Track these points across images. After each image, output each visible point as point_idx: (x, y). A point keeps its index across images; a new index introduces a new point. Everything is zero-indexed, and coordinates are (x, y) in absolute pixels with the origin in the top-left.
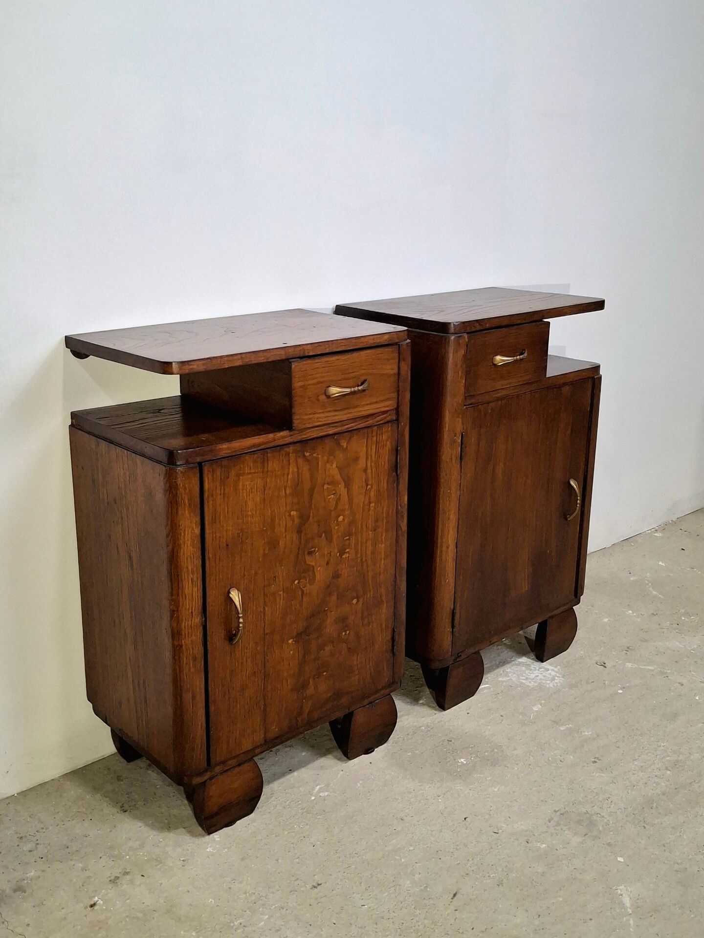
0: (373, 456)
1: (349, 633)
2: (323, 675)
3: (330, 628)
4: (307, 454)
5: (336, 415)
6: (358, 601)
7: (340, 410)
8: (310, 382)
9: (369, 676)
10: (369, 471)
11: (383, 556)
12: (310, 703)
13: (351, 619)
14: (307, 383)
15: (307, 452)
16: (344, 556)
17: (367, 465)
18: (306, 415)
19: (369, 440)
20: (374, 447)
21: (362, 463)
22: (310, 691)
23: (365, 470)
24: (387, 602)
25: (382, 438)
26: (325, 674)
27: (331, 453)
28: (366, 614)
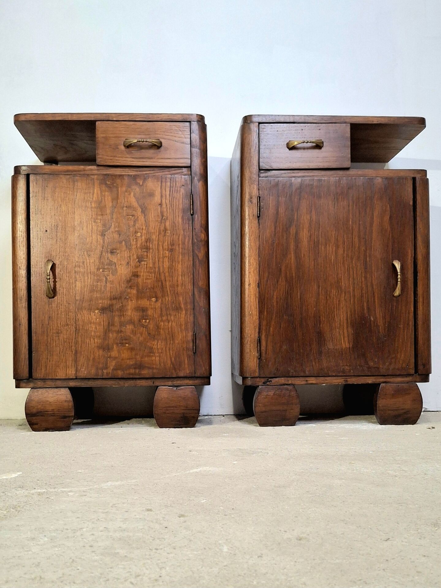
0: (168, 196)
1: (149, 322)
2: (126, 346)
3: (130, 313)
4: (108, 183)
5: (133, 161)
6: (157, 301)
7: (137, 158)
8: (112, 135)
9: (169, 362)
10: (164, 206)
11: (180, 273)
12: (114, 363)
13: (150, 312)
14: (107, 135)
15: (108, 181)
16: (143, 263)
17: (161, 201)
18: (107, 156)
19: (164, 184)
20: (168, 190)
21: (157, 199)
22: (114, 353)
23: (161, 204)
24: (186, 310)
25: (176, 184)
26: (127, 345)
27: (129, 186)
28: (164, 313)
